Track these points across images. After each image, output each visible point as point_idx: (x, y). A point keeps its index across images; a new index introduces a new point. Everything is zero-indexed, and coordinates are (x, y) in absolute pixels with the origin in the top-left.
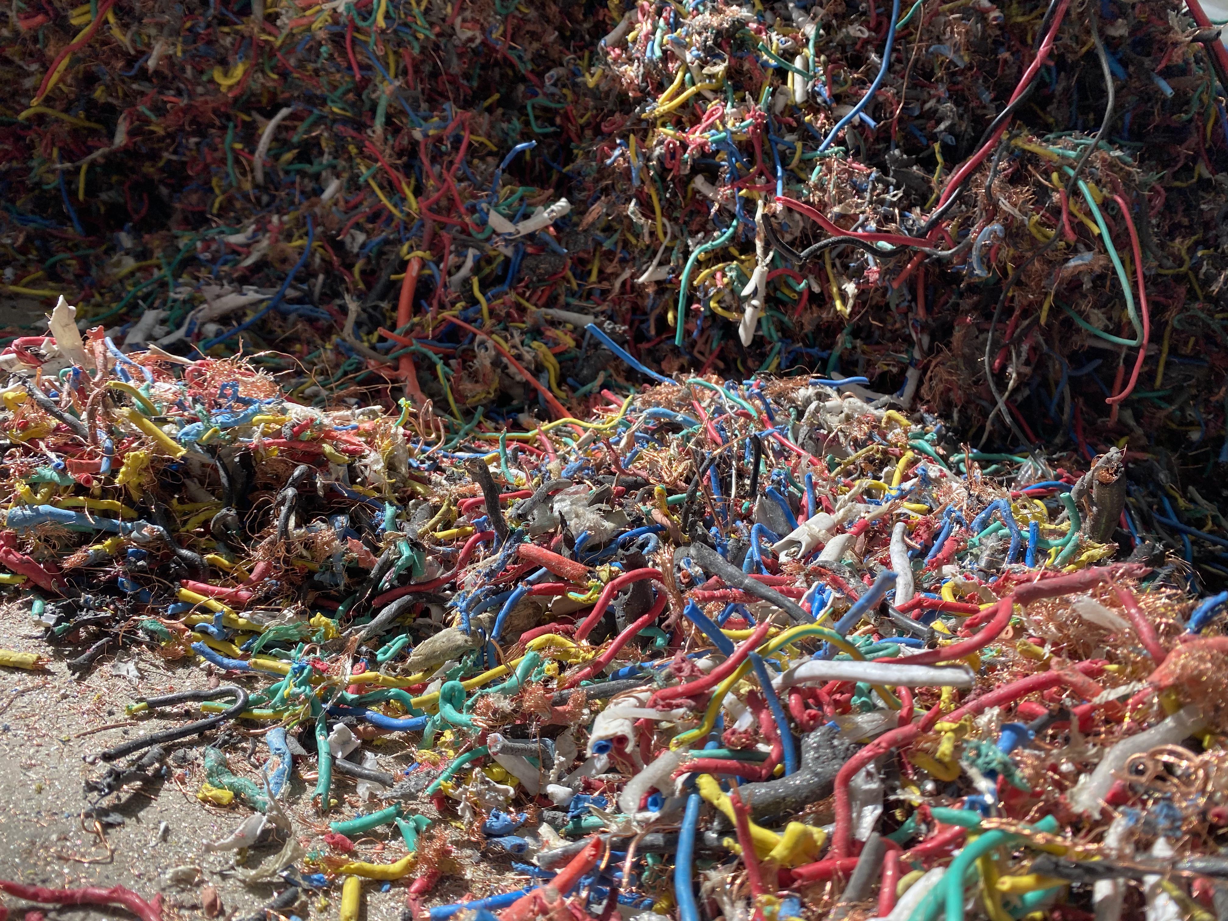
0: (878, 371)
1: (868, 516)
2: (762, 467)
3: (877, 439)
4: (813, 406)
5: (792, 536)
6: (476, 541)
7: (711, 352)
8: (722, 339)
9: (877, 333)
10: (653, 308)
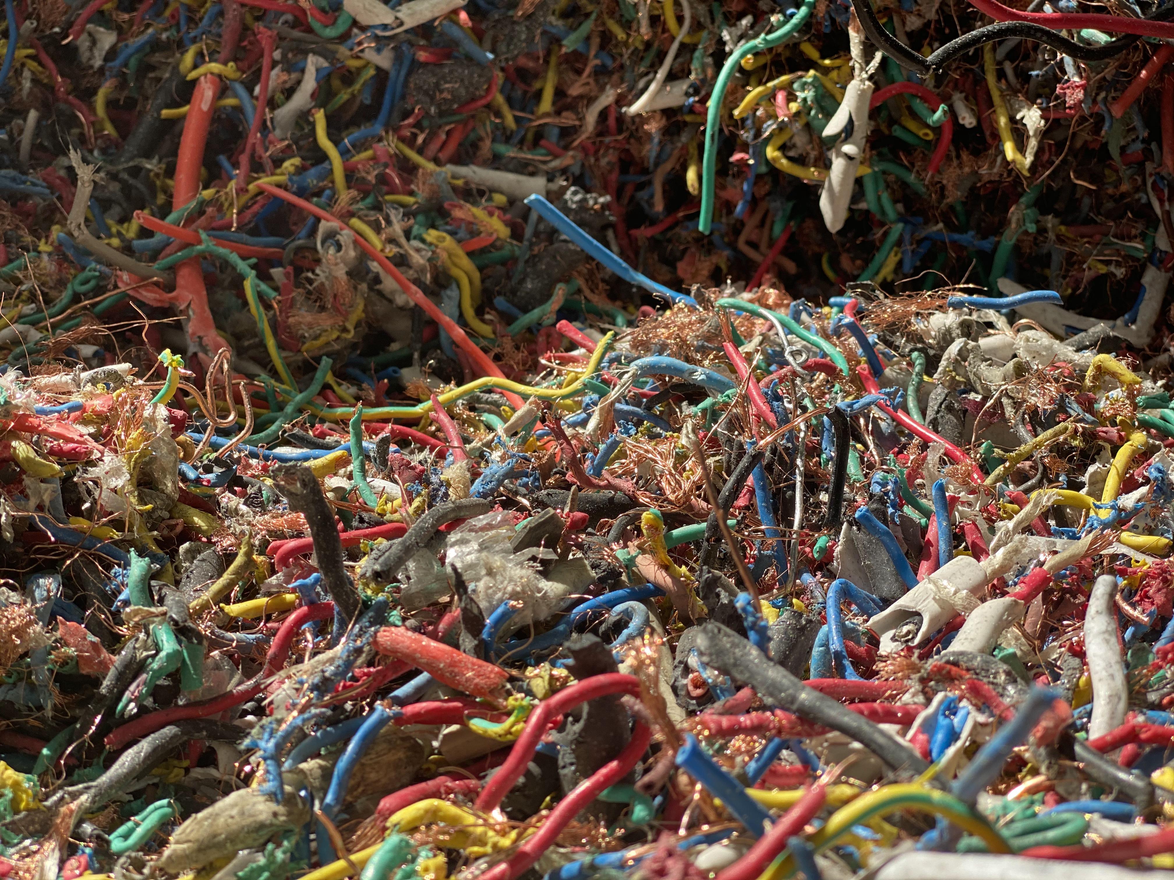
0: (1088, 275)
1: (1050, 561)
2: (853, 468)
3: (1075, 409)
4: (954, 349)
5: (904, 602)
6: (299, 622)
7: (771, 243)
8: (791, 218)
9: (1087, 201)
10: (659, 161)
